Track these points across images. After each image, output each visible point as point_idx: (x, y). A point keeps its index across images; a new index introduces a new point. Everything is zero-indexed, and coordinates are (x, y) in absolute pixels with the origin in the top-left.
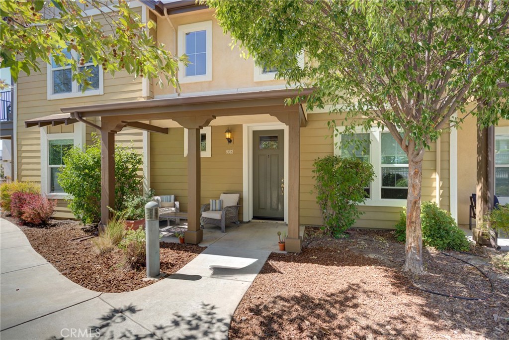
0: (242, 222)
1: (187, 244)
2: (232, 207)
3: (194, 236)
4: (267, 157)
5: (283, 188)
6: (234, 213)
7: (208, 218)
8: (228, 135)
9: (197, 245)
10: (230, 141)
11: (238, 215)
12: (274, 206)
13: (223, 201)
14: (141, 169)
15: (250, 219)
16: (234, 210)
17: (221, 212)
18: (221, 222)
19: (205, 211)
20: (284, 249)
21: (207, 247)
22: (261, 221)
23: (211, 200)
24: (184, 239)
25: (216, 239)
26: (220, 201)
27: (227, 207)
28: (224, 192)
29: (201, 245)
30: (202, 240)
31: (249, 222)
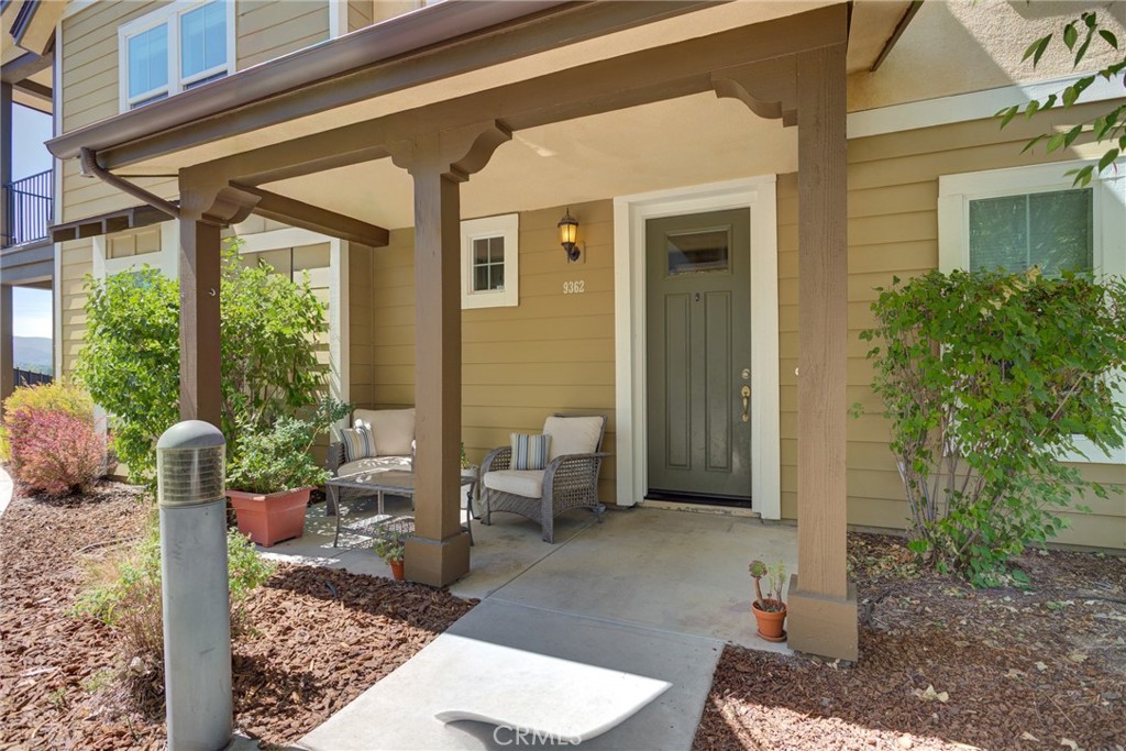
0: (612, 507)
1: (414, 584)
2: (580, 457)
3: (431, 559)
4: (694, 298)
5: (749, 399)
6: (584, 479)
7: (503, 493)
8: (569, 234)
9: (445, 589)
10: (573, 251)
11: (599, 484)
12: (718, 457)
13: (551, 438)
14: (325, 347)
15: (640, 499)
16: (584, 468)
17: (543, 472)
18: (540, 504)
19: (493, 469)
20: (781, 636)
21: (479, 601)
22: (674, 505)
23: (514, 437)
24: (402, 563)
25: (518, 566)
26: (543, 439)
27: (561, 458)
28: (559, 411)
29: (461, 593)
30: (468, 571)
31: (636, 506)
